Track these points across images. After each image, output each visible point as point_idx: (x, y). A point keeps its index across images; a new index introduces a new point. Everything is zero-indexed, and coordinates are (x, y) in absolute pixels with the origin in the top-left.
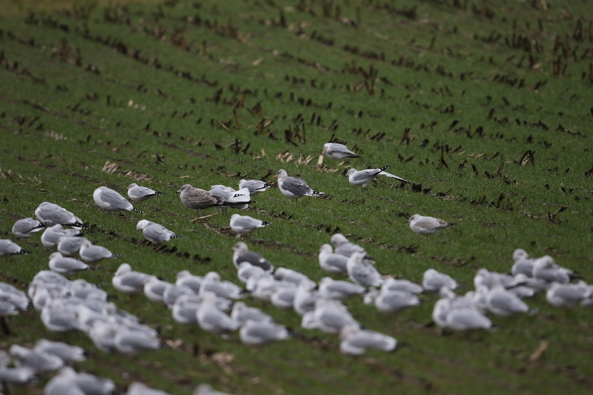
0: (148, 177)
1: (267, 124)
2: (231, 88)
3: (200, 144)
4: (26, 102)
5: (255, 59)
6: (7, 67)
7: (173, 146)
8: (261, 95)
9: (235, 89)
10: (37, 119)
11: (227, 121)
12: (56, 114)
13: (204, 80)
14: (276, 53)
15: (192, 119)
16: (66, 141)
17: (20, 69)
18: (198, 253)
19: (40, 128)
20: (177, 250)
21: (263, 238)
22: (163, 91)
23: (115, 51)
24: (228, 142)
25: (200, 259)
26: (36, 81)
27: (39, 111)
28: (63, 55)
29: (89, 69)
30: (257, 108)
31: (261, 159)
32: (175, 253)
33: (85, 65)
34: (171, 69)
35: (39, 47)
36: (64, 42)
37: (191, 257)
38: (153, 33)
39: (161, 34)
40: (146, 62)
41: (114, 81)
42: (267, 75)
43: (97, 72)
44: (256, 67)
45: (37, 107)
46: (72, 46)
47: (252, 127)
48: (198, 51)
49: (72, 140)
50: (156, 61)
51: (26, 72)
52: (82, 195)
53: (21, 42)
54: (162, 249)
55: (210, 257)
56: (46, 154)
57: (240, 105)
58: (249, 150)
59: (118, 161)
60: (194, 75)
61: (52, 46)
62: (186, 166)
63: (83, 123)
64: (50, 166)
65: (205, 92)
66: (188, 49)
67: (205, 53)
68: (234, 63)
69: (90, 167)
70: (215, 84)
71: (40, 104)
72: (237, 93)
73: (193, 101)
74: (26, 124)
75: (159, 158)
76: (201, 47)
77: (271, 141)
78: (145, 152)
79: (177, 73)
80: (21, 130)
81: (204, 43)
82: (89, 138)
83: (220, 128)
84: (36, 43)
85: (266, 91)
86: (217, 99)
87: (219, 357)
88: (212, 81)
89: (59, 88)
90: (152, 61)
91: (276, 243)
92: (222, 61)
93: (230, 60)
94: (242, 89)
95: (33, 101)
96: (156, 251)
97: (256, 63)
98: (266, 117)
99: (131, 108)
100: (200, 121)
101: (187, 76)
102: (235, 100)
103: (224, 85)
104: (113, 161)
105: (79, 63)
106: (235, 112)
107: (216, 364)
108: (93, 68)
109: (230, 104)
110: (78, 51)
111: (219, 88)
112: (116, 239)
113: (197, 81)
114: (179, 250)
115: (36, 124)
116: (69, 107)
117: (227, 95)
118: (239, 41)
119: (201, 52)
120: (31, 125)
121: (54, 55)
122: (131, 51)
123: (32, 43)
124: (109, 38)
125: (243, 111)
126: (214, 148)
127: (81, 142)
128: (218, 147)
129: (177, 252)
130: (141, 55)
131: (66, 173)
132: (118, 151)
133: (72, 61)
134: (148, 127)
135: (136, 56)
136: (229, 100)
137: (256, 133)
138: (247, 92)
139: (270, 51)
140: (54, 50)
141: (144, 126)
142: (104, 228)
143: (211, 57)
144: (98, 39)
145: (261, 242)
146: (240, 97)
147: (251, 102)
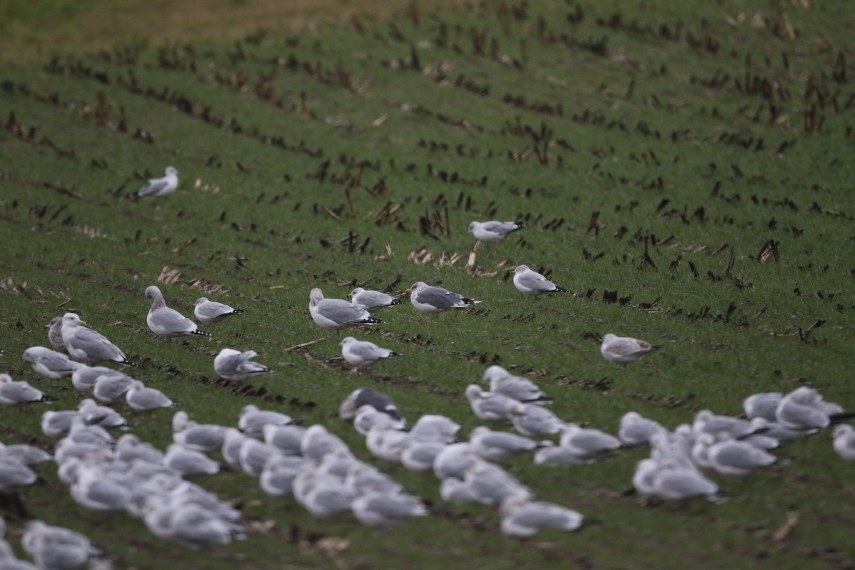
0: (224, 288)
1: (394, 209)
2: (343, 159)
3: (298, 240)
4: (47, 185)
5: (377, 117)
6: (20, 134)
7: (259, 244)
8: (385, 168)
9: (348, 159)
10: (63, 208)
11: (337, 206)
12: (90, 202)
13: (303, 148)
14: (406, 107)
15: (287, 203)
16: (105, 240)
17: (38, 137)
18: (297, 396)
19: (68, 221)
20: (266, 391)
21: (391, 372)
22: (244, 165)
23: (174, 108)
24: (338, 235)
25: (298, 404)
26: (62, 154)
27: (66, 197)
28: (101, 116)
29: (137, 135)
30: (380, 188)
31: (386, 260)
32: (263, 397)
33: (132, 130)
34: (255, 133)
35: (66, 105)
36: (101, 98)
37: (286, 402)
38: (229, 82)
39: (241, 84)
40: (220, 124)
41: (174, 153)
42: (393, 140)
43: (150, 140)
44: (377, 128)
45: (63, 191)
46: (113, 102)
47: (373, 214)
48: (294, 107)
49: (114, 238)
50: (234, 122)
51: (46, 142)
52: (130, 316)
53: (40, 99)
54: (244, 390)
55: (314, 401)
56: (76, 258)
57: (355, 183)
58: (369, 247)
59: (181, 266)
60: (289, 141)
61: (84, 104)
62: (278, 272)
63: (129, 214)
64: (83, 276)
65: (304, 166)
66: (279, 104)
67: (304, 109)
68: (346, 123)
69: (140, 276)
70: (320, 153)
71: (68, 187)
72: (350, 167)
73: (287, 178)
74: (48, 216)
75: (239, 262)
76: (298, 101)
77: (400, 234)
78: (219, 253)
79: (264, 139)
80: (41, 225)
81: (303, 95)
82: (138, 234)
83: (327, 216)
84: (61, 100)
85: (392, 162)
86: (322, 175)
87: (327, 544)
88: (315, 149)
89: (94, 163)
90: (228, 122)
91: (408, 379)
92: (328, 120)
93: (341, 120)
94: (358, 160)
95: (57, 184)
96: (236, 394)
97: (377, 122)
98: (393, 200)
99: (200, 190)
100: (297, 207)
101: (279, 143)
102: (348, 176)
103: (332, 154)
104: (173, 265)
105: (122, 127)
106: (347, 193)
107: (323, 552)
108: (143, 134)
109: (341, 181)
110: (122, 110)
111: (324, 160)
112: (178, 378)
113: (293, 149)
114: (269, 393)
115: (63, 216)
116: (109, 191)
117: (337, 169)
118: (354, 91)
119: (299, 109)
120: (54, 217)
121: (86, 116)
122: (198, 109)
123: (55, 100)
124: (166, 90)
125: (359, 192)
126: (318, 245)
127: (127, 241)
128: (325, 244)
129: (267, 395)
130: (212, 115)
131: (106, 284)
132: (180, 253)
133: (112, 125)
134: (223, 217)
135: (205, 116)
136: (339, 176)
137: (378, 223)
138: (366, 164)
139: (398, 105)
140: (87, 109)
141: (219, 216)
142: (162, 363)
143: (313, 115)
144: (151, 93)
145: (387, 379)
146: (355, 172)
147: (371, 179)
